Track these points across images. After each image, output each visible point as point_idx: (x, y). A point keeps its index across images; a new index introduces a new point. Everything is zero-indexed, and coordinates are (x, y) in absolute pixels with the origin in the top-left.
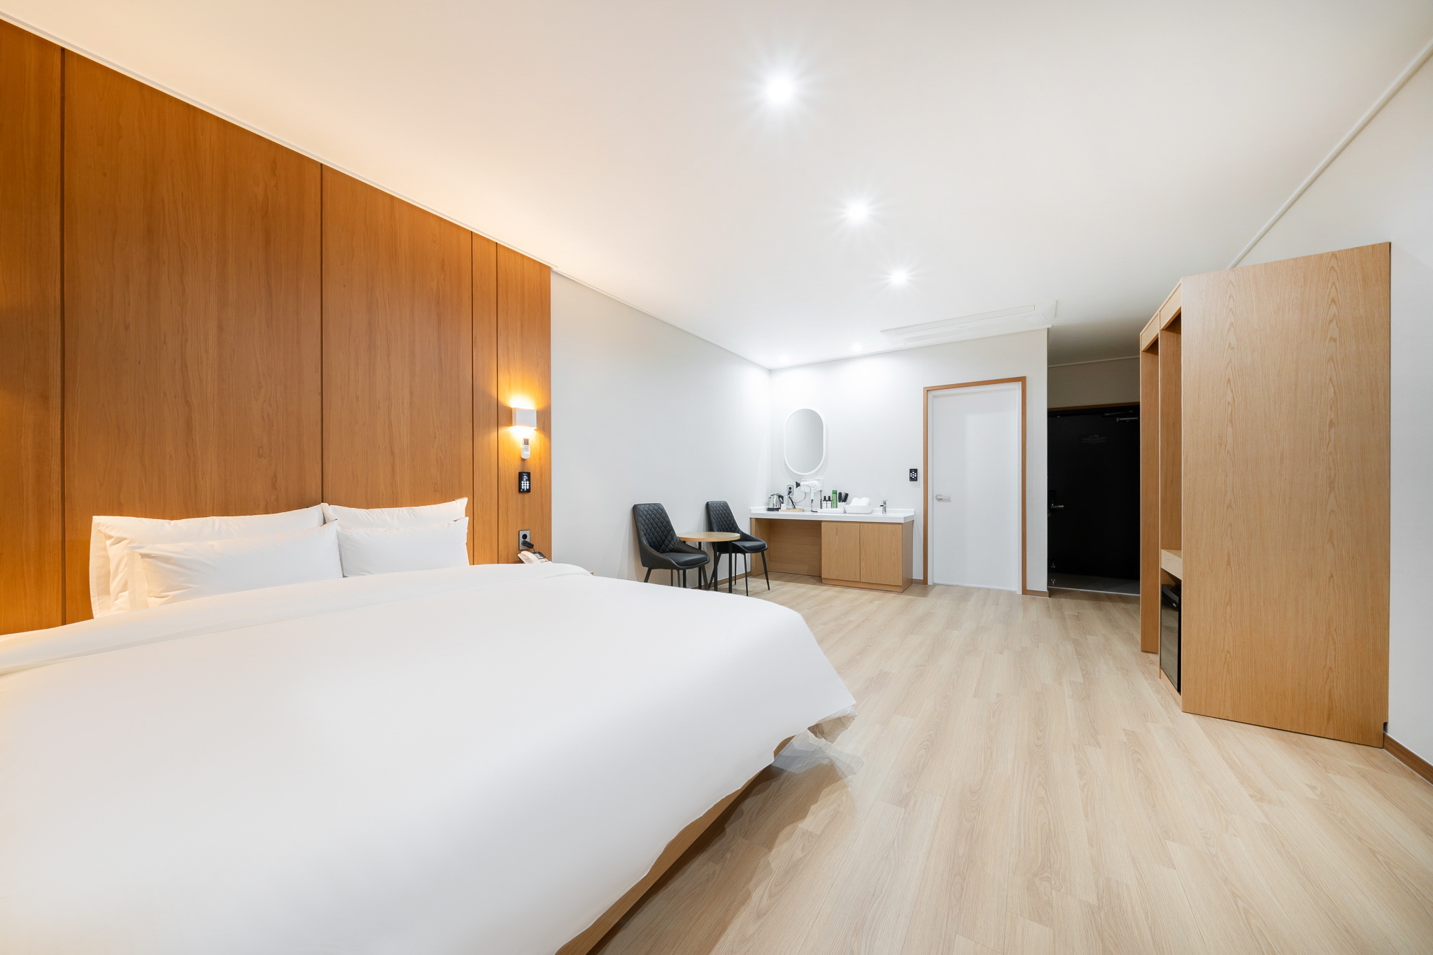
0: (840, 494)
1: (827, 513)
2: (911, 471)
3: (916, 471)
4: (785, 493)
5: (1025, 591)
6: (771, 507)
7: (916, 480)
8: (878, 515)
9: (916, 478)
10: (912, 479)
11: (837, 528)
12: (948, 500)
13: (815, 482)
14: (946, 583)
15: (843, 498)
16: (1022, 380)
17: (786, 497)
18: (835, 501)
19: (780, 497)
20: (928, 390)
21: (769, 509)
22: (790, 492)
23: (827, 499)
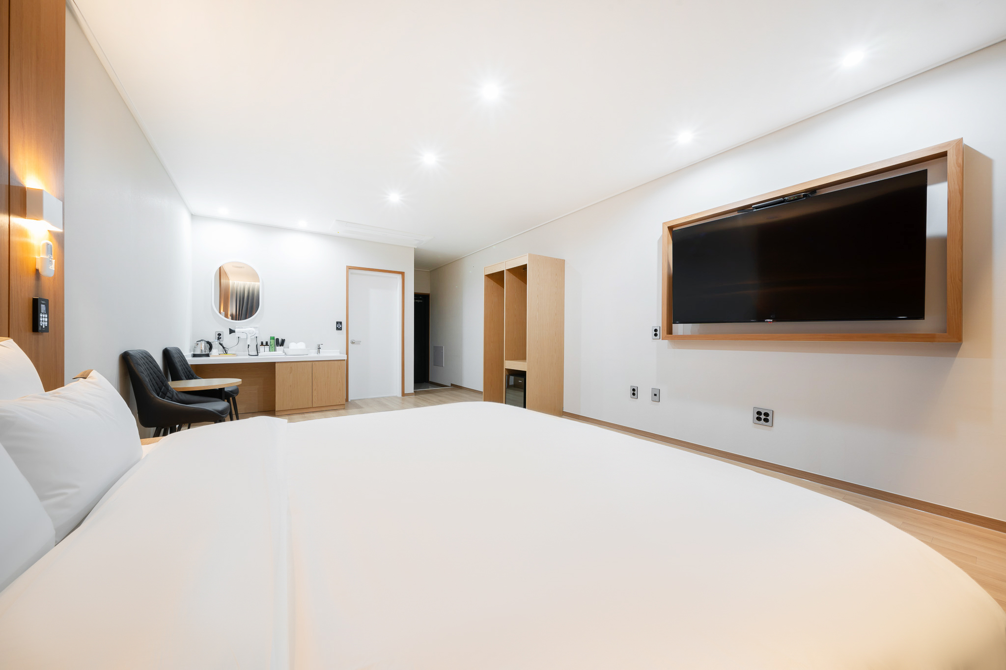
0: (277, 340)
1: (266, 355)
2: (337, 323)
3: (341, 323)
4: (213, 339)
5: (404, 394)
6: (198, 352)
7: (341, 330)
8: (313, 355)
9: (341, 328)
10: (338, 329)
11: (291, 368)
12: (359, 343)
13: (253, 329)
14: (360, 398)
15: (280, 343)
16: (402, 274)
17: (215, 344)
18: (273, 346)
19: (209, 343)
20: (350, 268)
21: (194, 356)
22: (219, 339)
23: (264, 343)
